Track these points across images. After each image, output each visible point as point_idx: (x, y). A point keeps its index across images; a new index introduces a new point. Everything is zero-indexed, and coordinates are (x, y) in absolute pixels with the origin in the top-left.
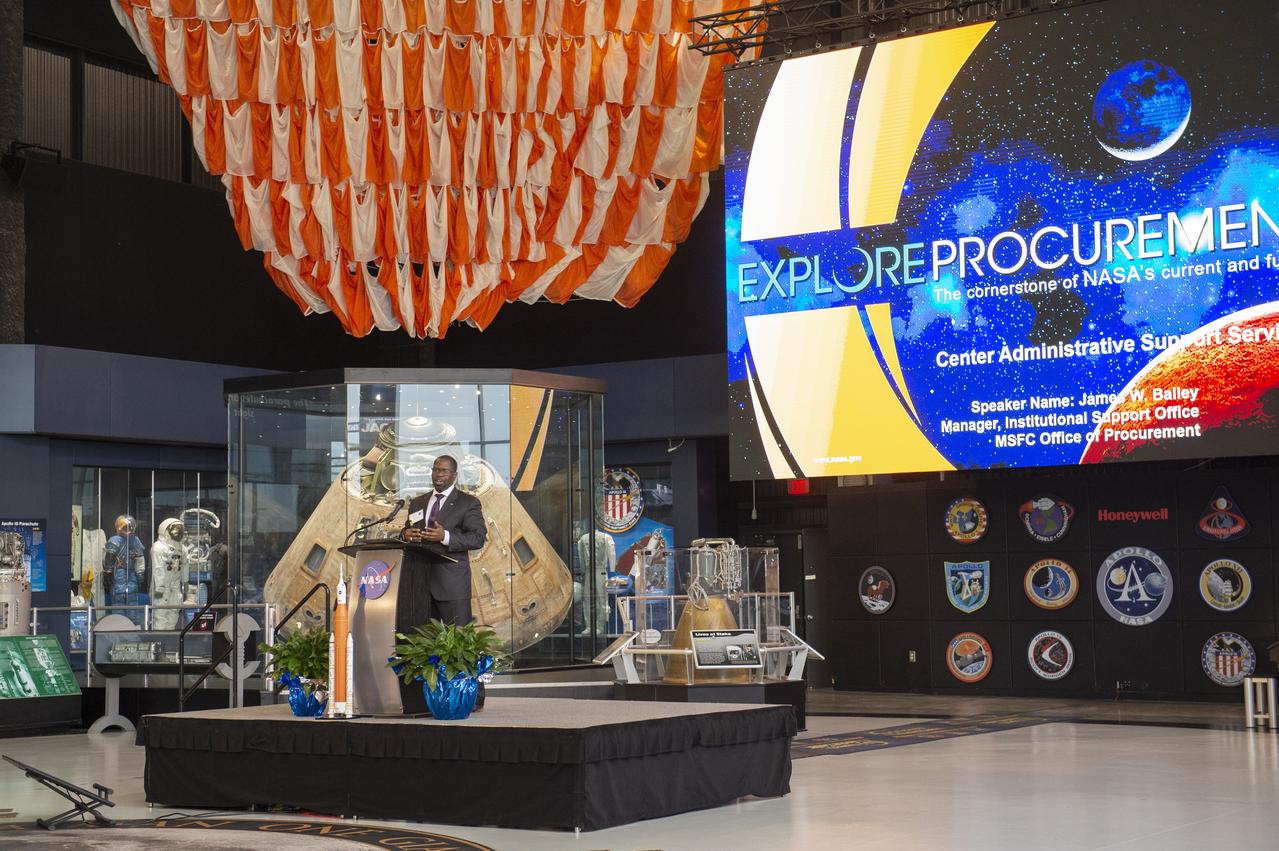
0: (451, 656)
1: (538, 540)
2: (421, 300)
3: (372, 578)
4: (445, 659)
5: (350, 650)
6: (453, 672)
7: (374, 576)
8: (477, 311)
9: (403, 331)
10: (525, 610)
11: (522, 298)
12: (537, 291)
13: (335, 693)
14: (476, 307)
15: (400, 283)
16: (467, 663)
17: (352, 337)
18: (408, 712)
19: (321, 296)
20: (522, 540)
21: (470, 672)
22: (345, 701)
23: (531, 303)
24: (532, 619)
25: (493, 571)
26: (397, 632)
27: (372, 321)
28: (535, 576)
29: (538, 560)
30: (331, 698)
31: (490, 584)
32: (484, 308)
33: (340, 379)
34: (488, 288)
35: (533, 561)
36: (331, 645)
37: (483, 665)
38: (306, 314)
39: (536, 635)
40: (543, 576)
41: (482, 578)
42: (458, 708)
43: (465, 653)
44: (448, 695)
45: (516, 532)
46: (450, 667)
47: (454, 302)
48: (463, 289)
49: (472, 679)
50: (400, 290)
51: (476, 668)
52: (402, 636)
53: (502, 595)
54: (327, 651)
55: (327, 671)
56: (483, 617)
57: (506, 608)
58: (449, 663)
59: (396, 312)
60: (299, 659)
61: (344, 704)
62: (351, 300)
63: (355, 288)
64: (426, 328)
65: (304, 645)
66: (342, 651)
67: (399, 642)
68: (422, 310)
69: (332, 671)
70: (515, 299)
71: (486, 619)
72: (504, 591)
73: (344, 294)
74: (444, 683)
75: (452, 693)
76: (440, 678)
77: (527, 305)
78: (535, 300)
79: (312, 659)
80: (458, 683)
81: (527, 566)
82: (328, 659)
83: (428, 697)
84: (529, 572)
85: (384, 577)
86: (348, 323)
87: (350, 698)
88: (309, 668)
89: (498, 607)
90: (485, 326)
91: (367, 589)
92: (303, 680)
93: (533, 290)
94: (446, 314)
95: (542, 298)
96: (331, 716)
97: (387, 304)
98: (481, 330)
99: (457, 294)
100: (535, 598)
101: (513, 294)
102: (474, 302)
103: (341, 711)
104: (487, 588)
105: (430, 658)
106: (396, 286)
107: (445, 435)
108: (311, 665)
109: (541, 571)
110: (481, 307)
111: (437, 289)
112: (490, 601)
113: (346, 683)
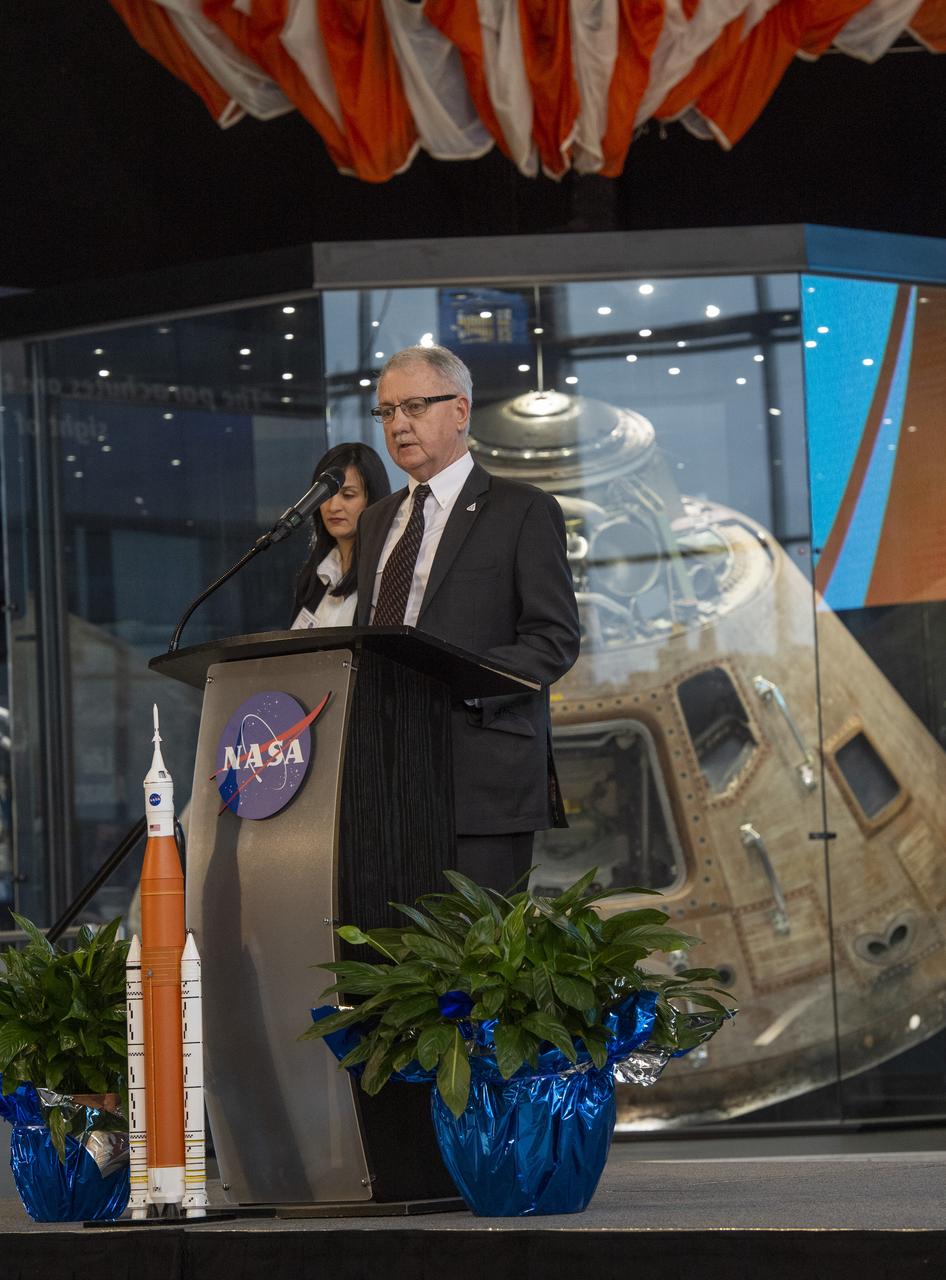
0: (514, 995)
1: (910, 745)
2: (549, 64)
3: (255, 748)
4: (494, 1003)
5: (193, 989)
6: (522, 1046)
7: (264, 742)
8: (714, 87)
9: (500, 157)
10: (875, 948)
11: (843, 42)
12: (887, 22)
13: (151, 1135)
14: (709, 76)
15: (487, 19)
16: (571, 1017)
17: (355, 182)
18: (388, 1192)
19: (266, 69)
20: (860, 744)
21: (581, 1048)
22: (182, 1161)
23: (870, 56)
24: (898, 974)
25: (775, 834)
26: (338, 924)
27: (413, 133)
28: (904, 846)
29: (909, 801)
30: (137, 1153)
31: (768, 870)
32: (733, 78)
33: (300, 278)
34: (741, 19)
35: (895, 805)
36: (133, 976)
37: (627, 1024)
38: (225, 121)
39: (915, 1022)
40: (928, 847)
41: (742, 854)
42: (547, 1175)
43: (559, 983)
44: (512, 1129)
45: (840, 720)
46: (511, 1033)
47: (644, 64)
48: (669, 23)
49: (592, 1073)
50: (487, 39)
51: (599, 1033)
52: (355, 935)
53: (806, 904)
54: (122, 998)
55: (123, 1061)
56: (751, 969)
57: (817, 941)
58: (509, 1016)
59: (478, 104)
60: (29, 1026)
61: (178, 1171)
62: (347, 73)
63: (359, 39)
64: (565, 145)
65: (50, 982)
66: (168, 993)
67: (347, 951)
68: (553, 96)
69: (136, 1064)
70: (824, 50)
71: (760, 975)
72: (809, 891)
73: (331, 60)
74: (498, 1087)
75: (524, 1123)
76: (481, 1070)
77: (859, 63)
78: (882, 47)
79: (75, 1026)
80: (545, 1088)
81: (878, 818)
82: (123, 1024)
83: (446, 1139)
84: (885, 837)
85: (295, 744)
86: (344, 140)
87: (196, 1152)
88: (63, 1057)
89: (794, 937)
90: (737, 135)
91: (242, 785)
92: (50, 1098)
93: (878, 18)
94: (622, 100)
95: (904, 40)
96: (139, 1215)
97: (454, 82)
98: (725, 143)
99: (652, 42)
100: (904, 912)
101: (816, 35)
102: (703, 60)
103: (170, 1196)
104: (761, 882)
105: (445, 1000)
106: (476, 26)
107: (622, 440)
108: (68, 1044)
109: (922, 831)
110: (724, 75)
111: (595, 28)
112: (769, 922)
113: (182, 1104)
